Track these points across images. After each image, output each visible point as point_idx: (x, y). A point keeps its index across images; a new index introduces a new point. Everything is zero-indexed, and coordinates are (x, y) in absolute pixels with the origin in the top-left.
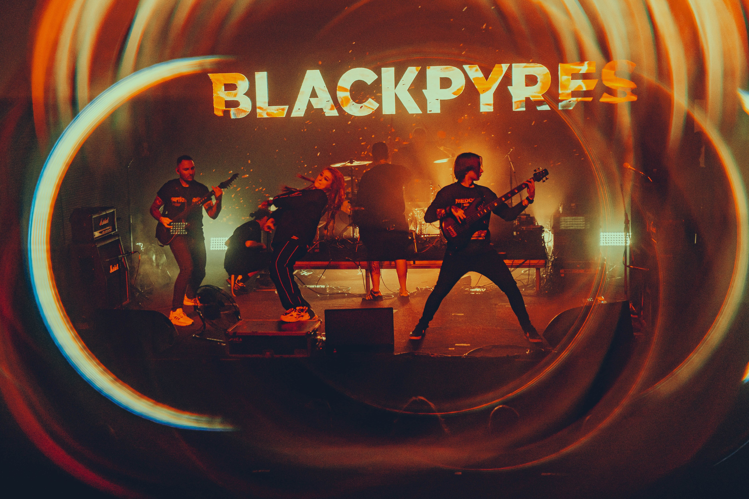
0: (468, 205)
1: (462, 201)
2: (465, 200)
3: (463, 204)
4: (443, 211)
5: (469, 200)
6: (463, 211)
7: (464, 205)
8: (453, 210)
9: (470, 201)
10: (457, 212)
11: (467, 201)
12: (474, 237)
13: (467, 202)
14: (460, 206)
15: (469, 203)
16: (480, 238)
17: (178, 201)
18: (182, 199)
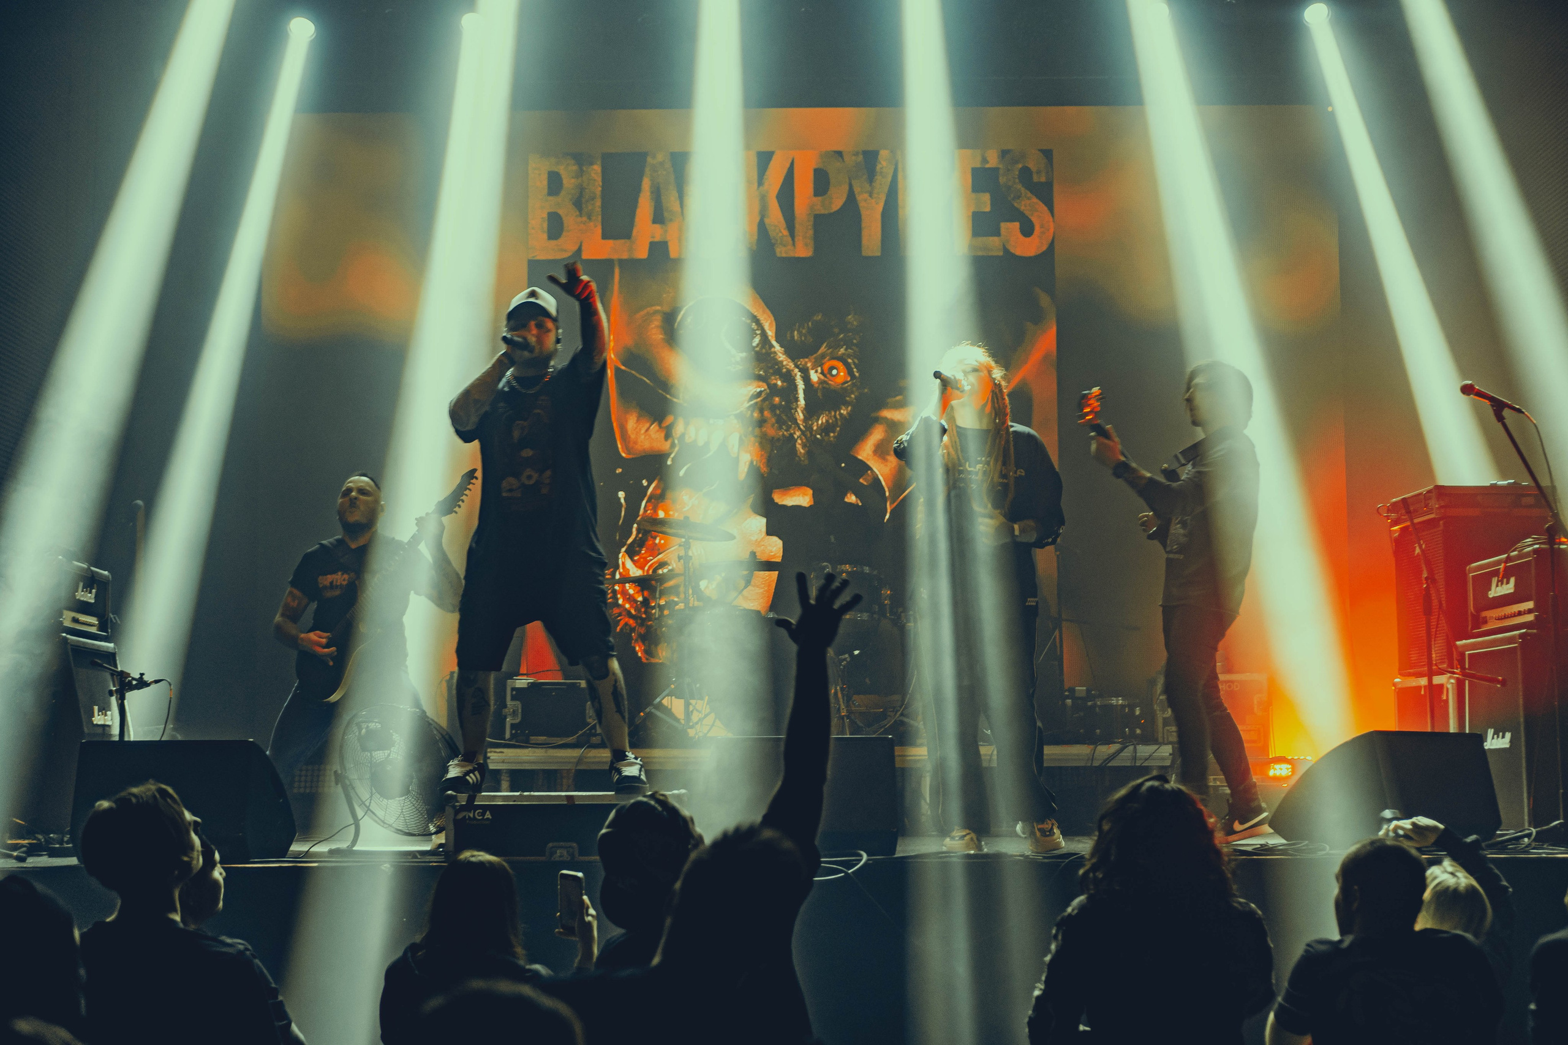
17: (334, 583)
18: (343, 578)
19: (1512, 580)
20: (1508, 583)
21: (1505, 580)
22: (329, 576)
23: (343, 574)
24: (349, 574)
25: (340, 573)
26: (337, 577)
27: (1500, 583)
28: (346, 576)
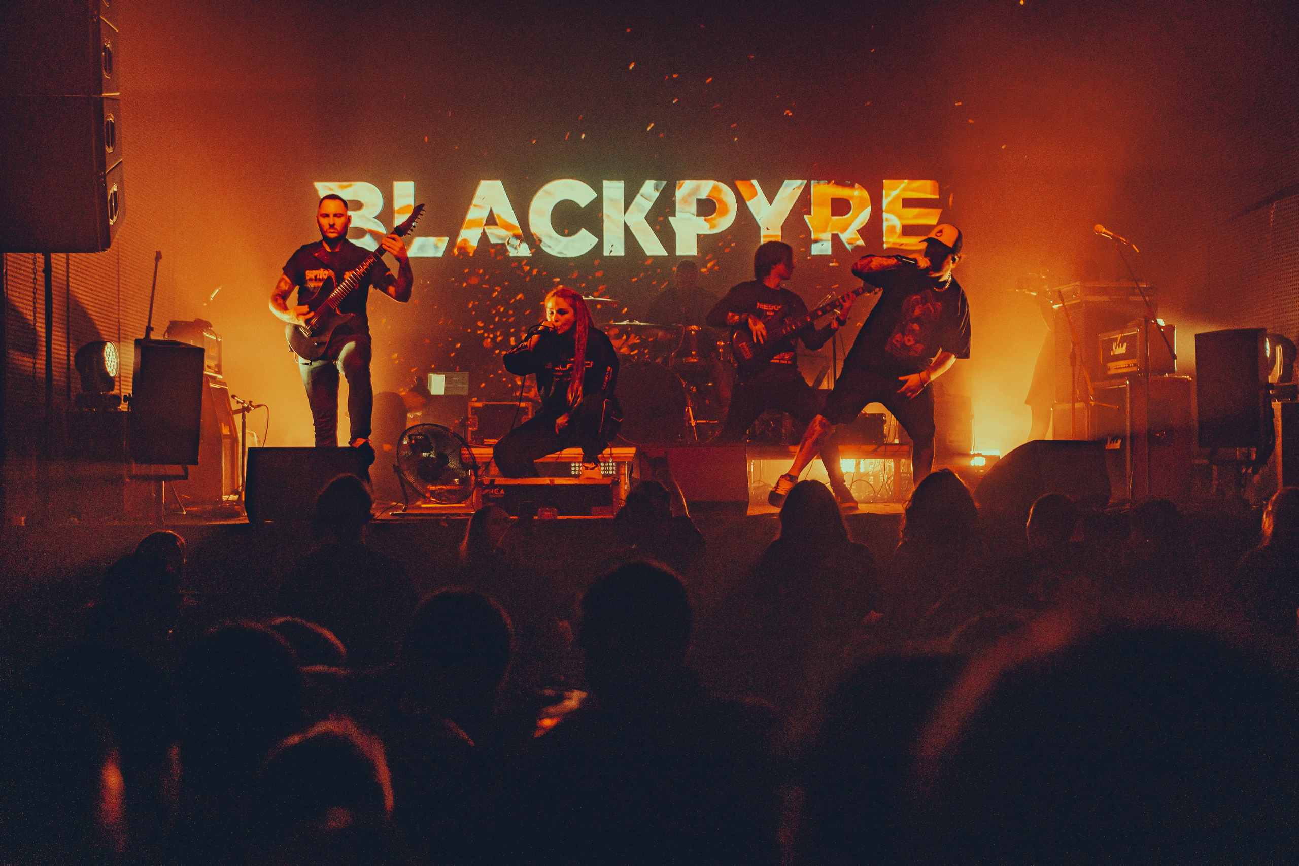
0: (772, 314)
1: (765, 307)
2: (769, 307)
3: (766, 311)
4: (737, 317)
5: (775, 307)
6: (763, 326)
7: (768, 313)
8: (750, 321)
9: (775, 309)
10: (755, 325)
11: (771, 307)
12: (775, 359)
13: (772, 309)
14: (760, 315)
15: (773, 311)
16: (783, 362)
17: (318, 277)
18: (324, 274)
19: (1125, 345)
20: (1122, 346)
21: (1121, 345)
22: (314, 271)
23: (324, 271)
24: (328, 271)
25: (322, 270)
26: (320, 272)
27: (1117, 347)
28: (326, 272)
